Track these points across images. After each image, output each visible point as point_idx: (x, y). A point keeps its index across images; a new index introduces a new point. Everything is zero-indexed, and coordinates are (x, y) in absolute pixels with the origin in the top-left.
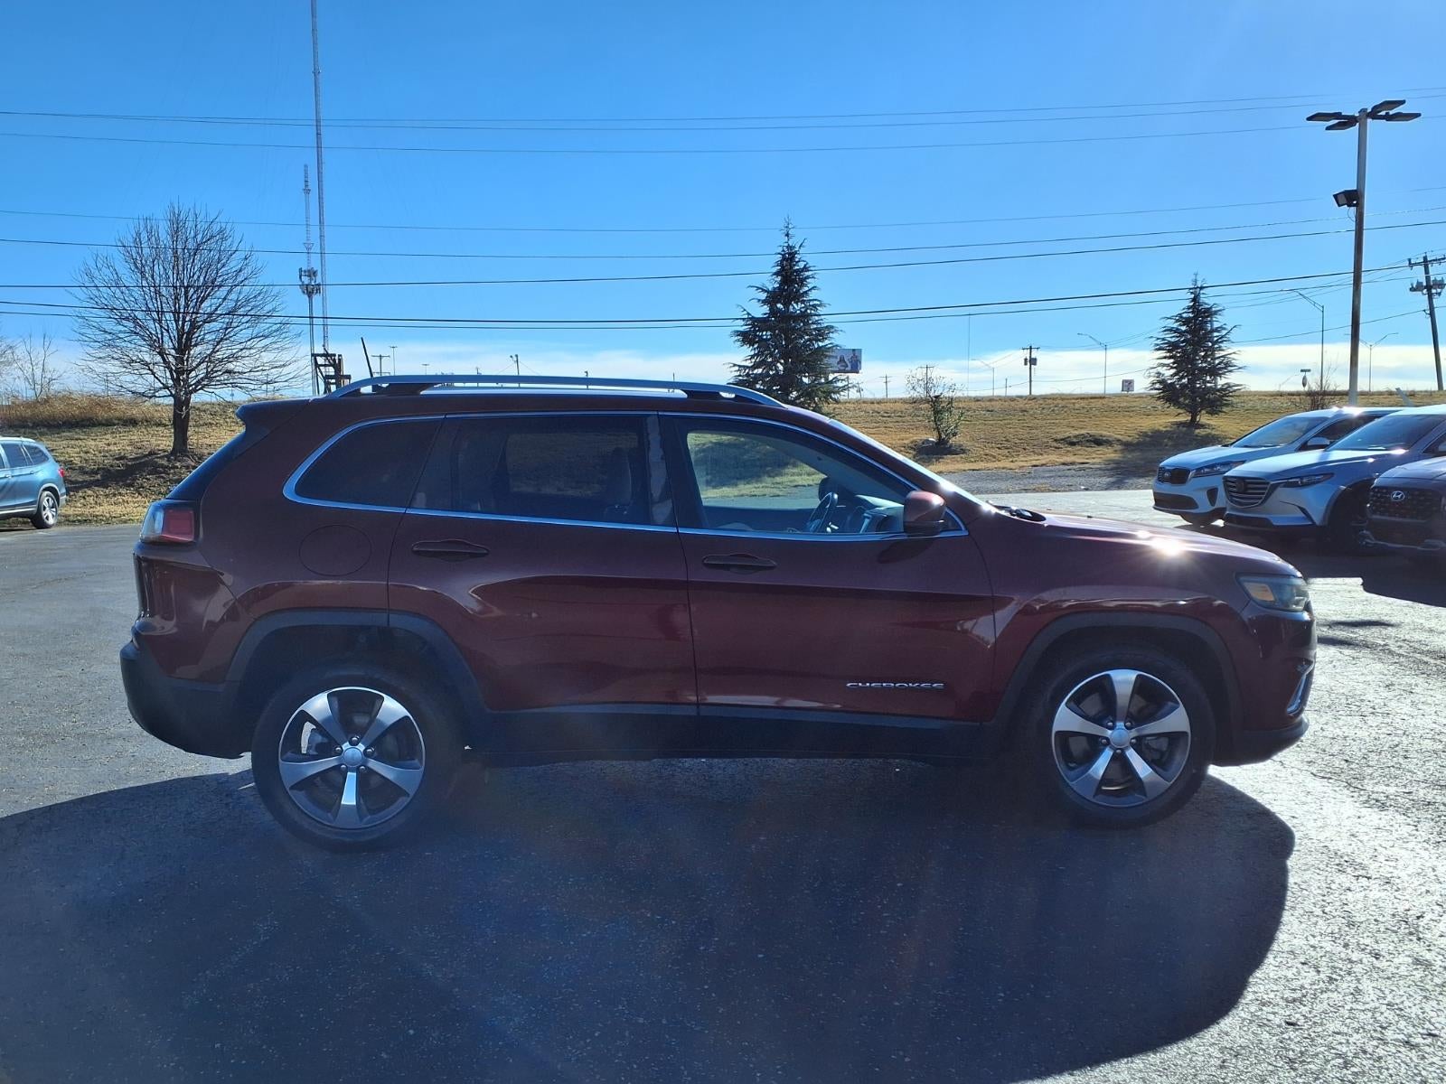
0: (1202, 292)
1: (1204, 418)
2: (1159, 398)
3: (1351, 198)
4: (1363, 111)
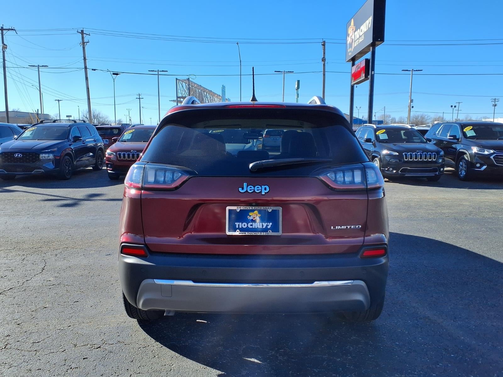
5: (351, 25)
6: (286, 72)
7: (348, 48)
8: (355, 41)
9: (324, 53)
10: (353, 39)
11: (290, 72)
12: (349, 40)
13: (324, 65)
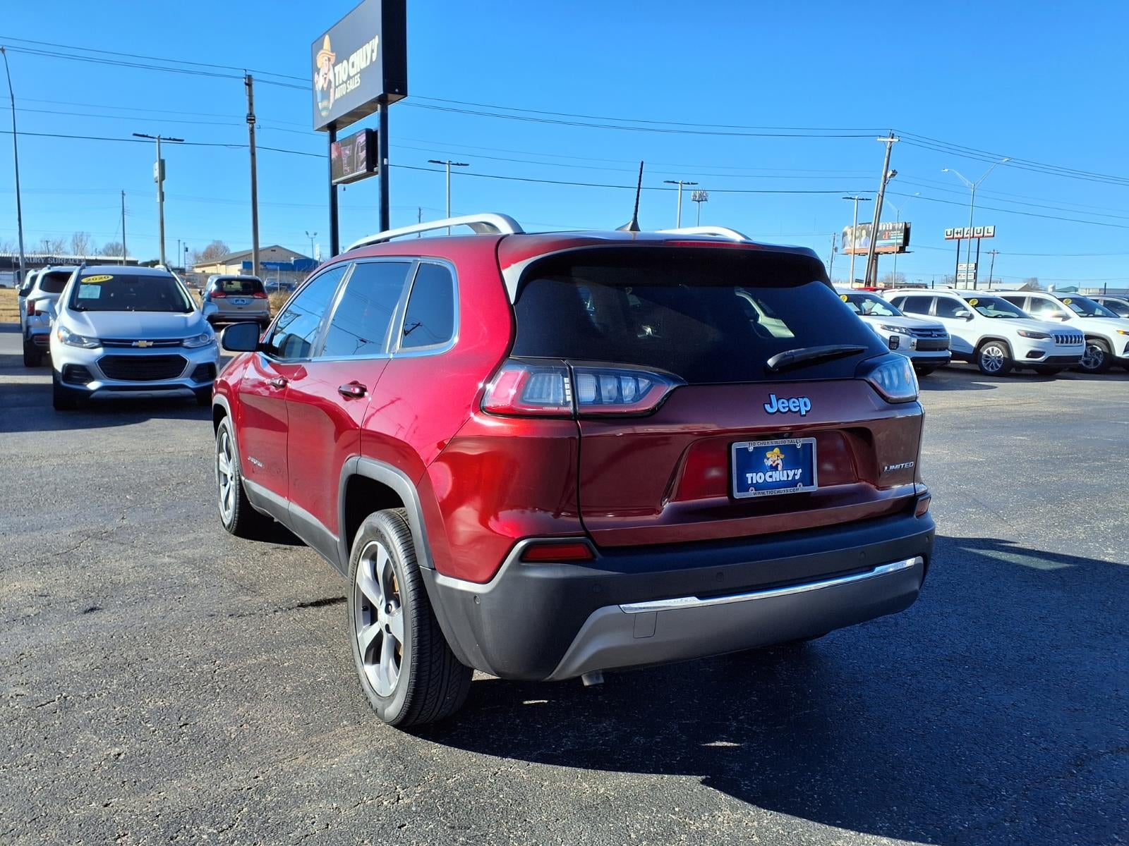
5: (324, 48)
6: (164, 139)
7: (319, 99)
8: (336, 87)
9: (251, 104)
10: (330, 81)
11: (175, 140)
12: (320, 83)
13: (252, 131)
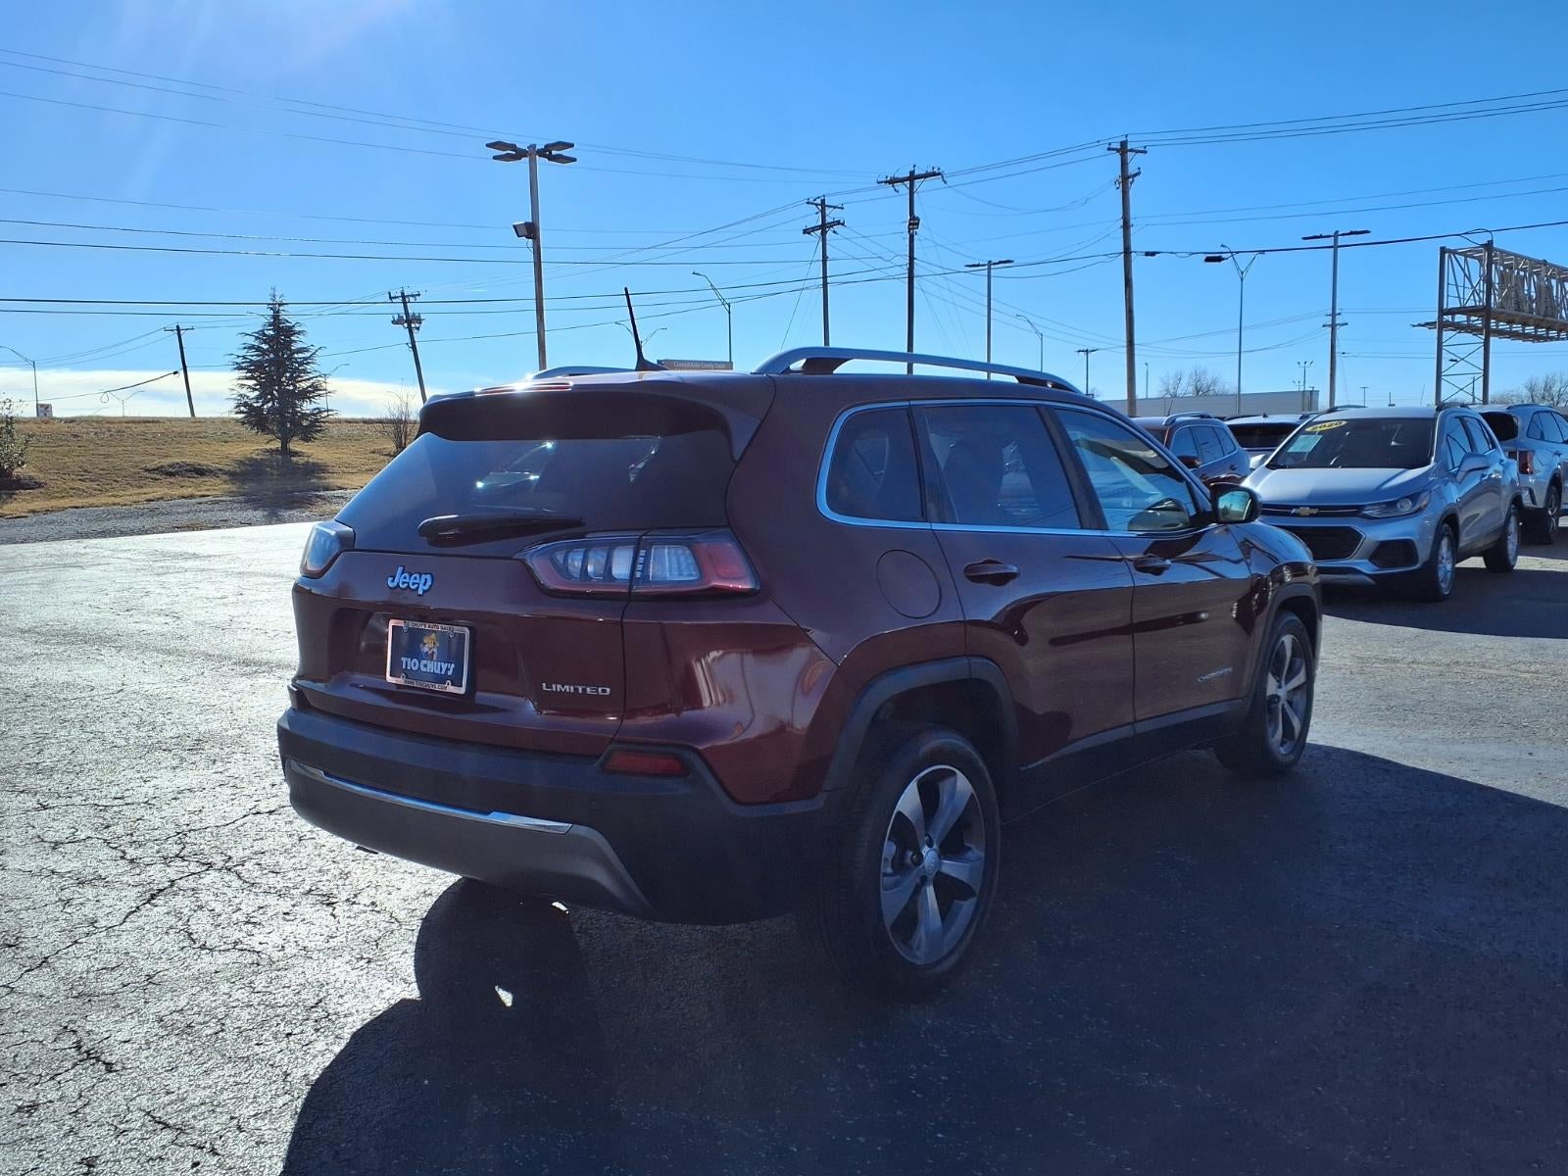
0: (281, 308)
1: (296, 445)
2: (243, 423)
3: (530, 231)
4: (533, 146)
